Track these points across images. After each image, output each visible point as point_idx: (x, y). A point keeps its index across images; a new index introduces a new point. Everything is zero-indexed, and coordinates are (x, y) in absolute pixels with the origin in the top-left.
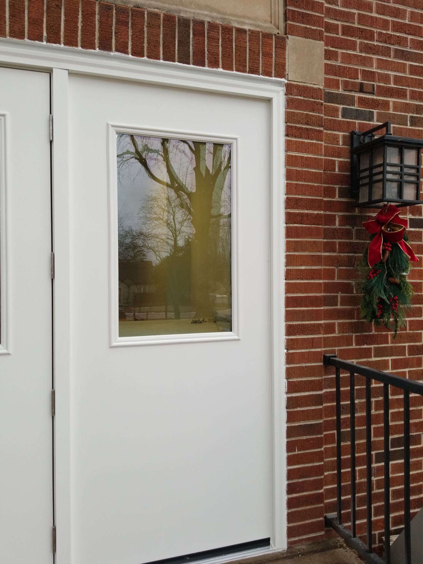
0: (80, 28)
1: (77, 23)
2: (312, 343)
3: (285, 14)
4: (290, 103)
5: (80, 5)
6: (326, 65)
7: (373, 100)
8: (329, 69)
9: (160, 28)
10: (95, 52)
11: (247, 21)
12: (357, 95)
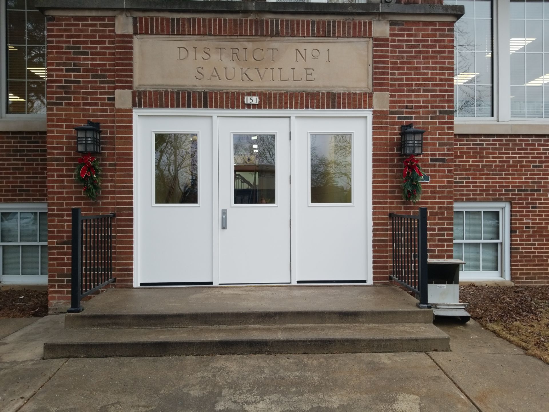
0: (299, 102)
2: (384, 208)
3: (373, 84)
4: (374, 118)
5: (299, 95)
6: (390, 100)
7: (412, 111)
8: (391, 102)
9: (325, 98)
10: (304, 109)
11: (357, 89)
12: (405, 110)
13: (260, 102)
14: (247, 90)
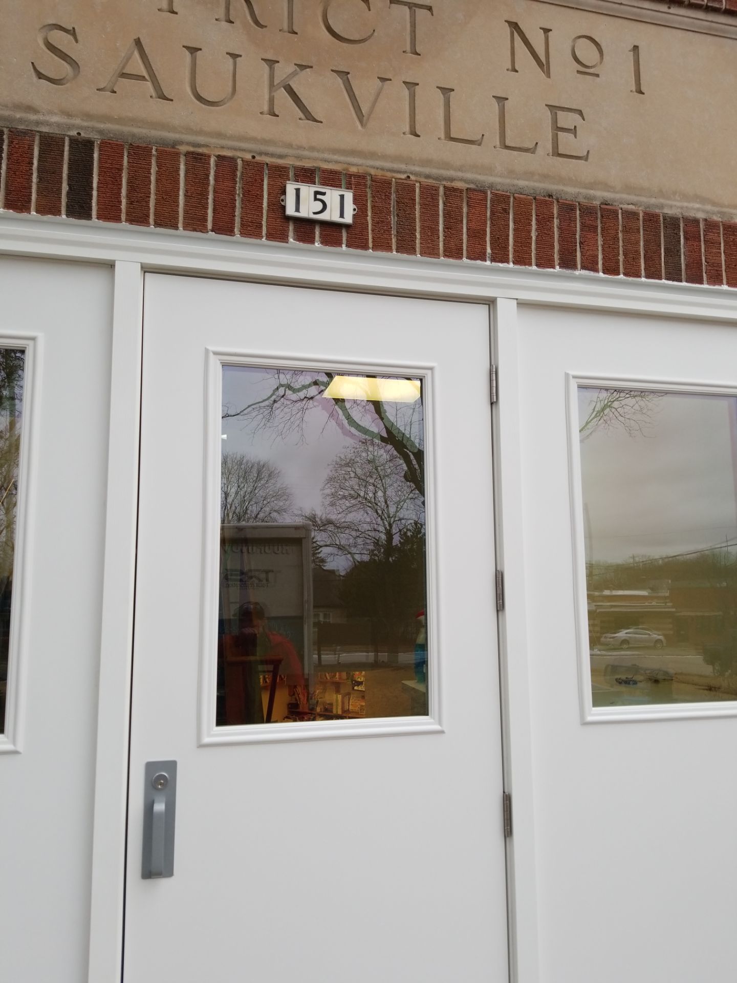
0: (534, 238)
1: (529, 232)
5: (534, 207)
9: (640, 232)
10: (554, 272)
13: (360, 215)
14: (299, 158)
